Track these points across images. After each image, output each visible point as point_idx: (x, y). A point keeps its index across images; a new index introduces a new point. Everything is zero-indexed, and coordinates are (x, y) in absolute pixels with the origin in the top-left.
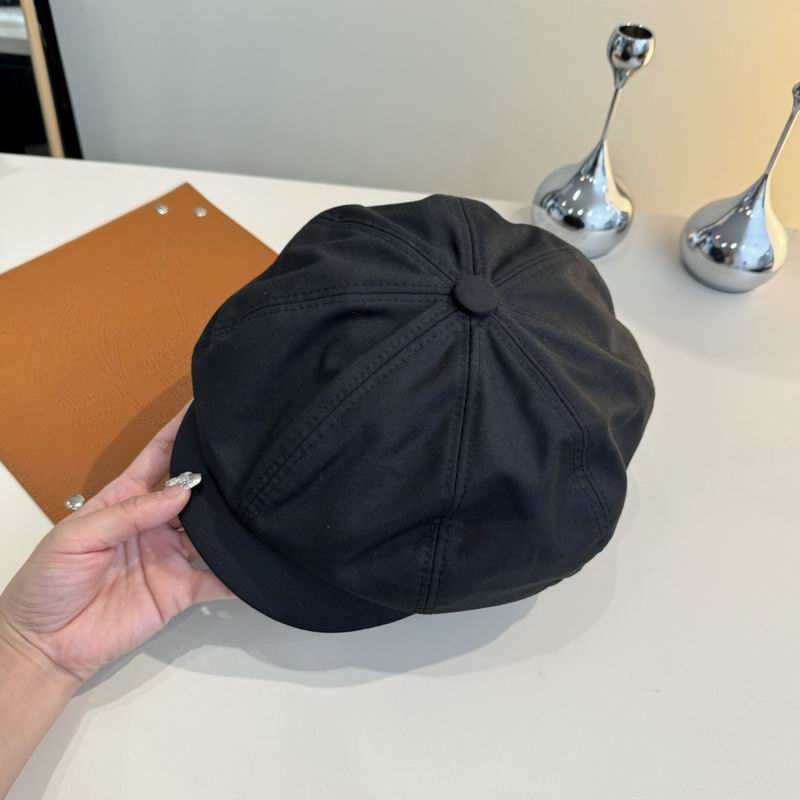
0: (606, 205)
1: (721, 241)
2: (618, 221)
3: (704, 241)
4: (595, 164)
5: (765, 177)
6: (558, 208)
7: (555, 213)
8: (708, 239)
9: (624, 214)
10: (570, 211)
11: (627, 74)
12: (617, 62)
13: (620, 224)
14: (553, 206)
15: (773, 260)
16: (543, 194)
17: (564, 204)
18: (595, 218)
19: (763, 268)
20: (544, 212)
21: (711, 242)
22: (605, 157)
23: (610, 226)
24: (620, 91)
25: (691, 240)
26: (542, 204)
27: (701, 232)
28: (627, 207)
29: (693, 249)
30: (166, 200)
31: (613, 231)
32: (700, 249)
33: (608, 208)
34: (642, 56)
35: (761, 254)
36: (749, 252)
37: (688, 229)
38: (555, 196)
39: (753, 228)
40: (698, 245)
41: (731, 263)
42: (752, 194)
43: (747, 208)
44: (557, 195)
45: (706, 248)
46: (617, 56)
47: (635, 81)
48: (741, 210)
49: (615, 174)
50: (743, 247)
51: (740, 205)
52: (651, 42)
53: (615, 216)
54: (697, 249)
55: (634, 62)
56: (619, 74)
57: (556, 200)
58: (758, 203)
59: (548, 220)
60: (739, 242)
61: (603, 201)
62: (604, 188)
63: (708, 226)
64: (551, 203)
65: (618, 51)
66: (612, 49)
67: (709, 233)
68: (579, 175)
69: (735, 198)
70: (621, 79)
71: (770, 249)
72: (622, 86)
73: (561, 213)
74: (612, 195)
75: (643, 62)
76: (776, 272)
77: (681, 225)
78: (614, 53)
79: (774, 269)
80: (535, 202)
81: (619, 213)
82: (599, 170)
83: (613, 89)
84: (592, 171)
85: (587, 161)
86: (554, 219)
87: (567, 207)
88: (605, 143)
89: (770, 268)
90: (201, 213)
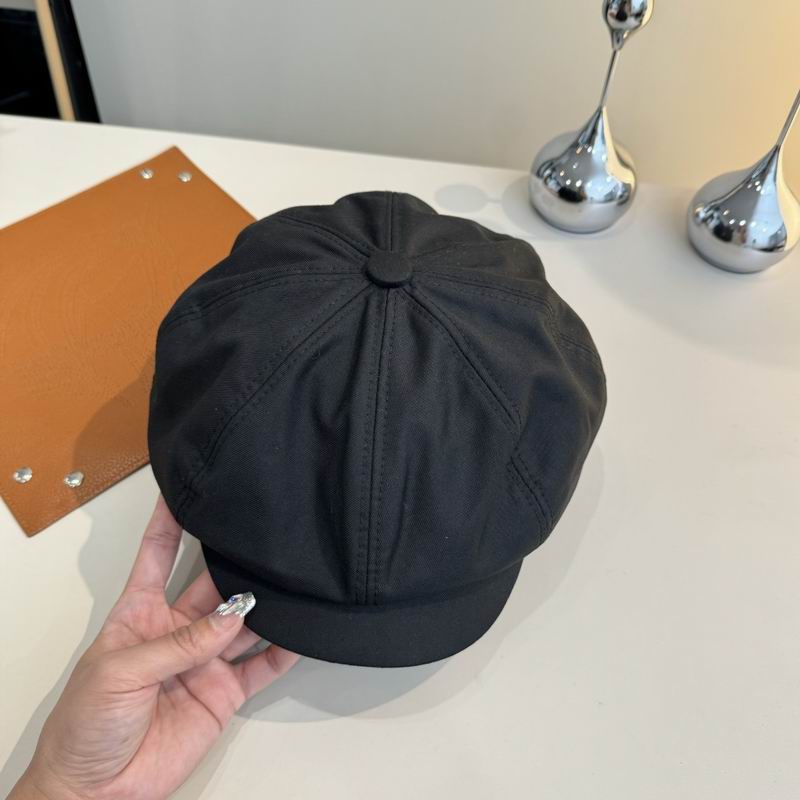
0: (607, 175)
1: (729, 217)
2: (619, 193)
3: (712, 217)
4: (594, 131)
5: (777, 149)
6: (555, 179)
7: (552, 184)
8: (716, 215)
9: (626, 187)
10: (568, 182)
11: (625, 36)
12: (612, 21)
13: (621, 196)
14: (550, 176)
15: (786, 238)
16: (541, 162)
17: (562, 174)
18: (595, 189)
19: (774, 247)
20: (540, 182)
21: (718, 218)
22: (604, 124)
23: (610, 198)
24: (618, 53)
25: (697, 215)
26: (539, 174)
27: (708, 207)
28: (629, 178)
29: (698, 225)
30: (152, 163)
31: (614, 203)
32: (707, 225)
33: (609, 179)
34: (639, 15)
35: (772, 231)
36: (760, 230)
37: (696, 203)
38: (553, 165)
39: (763, 206)
40: (705, 220)
41: (743, 240)
42: (762, 168)
43: (757, 183)
44: (555, 164)
45: (713, 224)
46: (612, 15)
47: (633, 43)
48: (750, 186)
49: (615, 140)
50: (753, 225)
51: (749, 180)
53: (616, 187)
54: (703, 225)
55: (631, 21)
56: (616, 35)
57: (554, 170)
58: (770, 177)
59: (544, 191)
60: (749, 220)
61: (604, 172)
62: (604, 157)
63: (716, 201)
64: (548, 172)
65: (614, 9)
66: (607, 7)
67: (717, 209)
68: (575, 145)
69: (743, 172)
70: (618, 41)
71: (783, 228)
72: (620, 48)
73: (558, 184)
74: (613, 165)
75: (641, 21)
76: (790, 250)
77: (690, 198)
78: (609, 12)
79: (786, 248)
80: (532, 171)
81: (620, 185)
82: (598, 140)
83: (611, 52)
84: (590, 141)
85: (586, 128)
86: (551, 190)
87: (565, 178)
88: (604, 110)
89: (782, 247)
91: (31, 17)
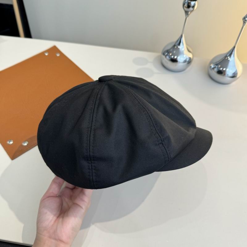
0: (184, 55)
1: (220, 67)
3: (215, 67)
4: (180, 42)
5: (234, 47)
6: (169, 56)
7: (168, 57)
8: (216, 67)
9: (190, 58)
10: (172, 57)
11: (189, 13)
12: (185, 8)
13: (188, 61)
14: (167, 55)
15: (237, 74)
16: (164, 51)
17: (171, 54)
18: (181, 59)
19: (234, 76)
20: (164, 57)
22: (183, 39)
23: (185, 61)
24: (187, 19)
25: (211, 67)
26: (164, 54)
27: (214, 64)
28: (190, 55)
29: (211, 70)
30: (48, 51)
31: (186, 63)
33: (185, 56)
34: (193, 7)
35: (233, 72)
36: (229, 71)
37: (211, 63)
38: (168, 52)
39: (231, 64)
40: (213, 68)
41: (225, 74)
42: (230, 53)
43: (229, 57)
45: (216, 70)
46: (185, 7)
47: (192, 15)
48: (226, 58)
49: (187, 44)
50: (227, 70)
51: (226, 56)
52: (196, 2)
53: (187, 59)
54: (213, 70)
55: (191, 9)
56: (187, 13)
57: (168, 53)
58: (232, 55)
59: (165, 59)
60: (226, 68)
61: (183, 54)
62: (183, 49)
63: (216, 63)
64: (166, 54)
65: (186, 5)
66: (184, 4)
67: (217, 65)
68: (175, 46)
69: (224, 54)
70: (187, 15)
71: (236, 71)
72: (188, 17)
73: (169, 57)
74: (186, 52)
75: (194, 9)
76: (238, 78)
77: (209, 62)
79: (238, 76)
80: (162, 53)
81: (188, 58)
82: (181, 44)
83: (185, 18)
84: (179, 44)
85: (178, 41)
86: (167, 59)
88: (183, 35)
89: (236, 76)
90: (58, 55)
91: (11, 6)
